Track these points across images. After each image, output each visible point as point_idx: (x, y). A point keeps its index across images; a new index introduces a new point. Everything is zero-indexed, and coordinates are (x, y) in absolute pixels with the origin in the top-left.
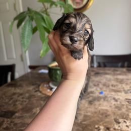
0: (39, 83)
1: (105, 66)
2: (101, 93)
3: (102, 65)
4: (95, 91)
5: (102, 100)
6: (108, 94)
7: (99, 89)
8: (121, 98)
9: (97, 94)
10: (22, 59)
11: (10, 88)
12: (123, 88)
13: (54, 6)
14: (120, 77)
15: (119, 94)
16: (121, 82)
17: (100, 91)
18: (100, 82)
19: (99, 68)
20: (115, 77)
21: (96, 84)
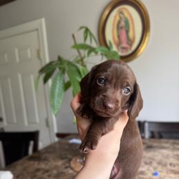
0: (69, 156)
1: (161, 137)
2: (155, 174)
3: (157, 135)
4: (147, 171)
6: (165, 176)
7: (151, 169)
9: (149, 175)
10: (48, 124)
13: (93, 54)
17: (154, 172)
18: (154, 160)
19: (152, 140)
20: (176, 153)
21: (148, 162)
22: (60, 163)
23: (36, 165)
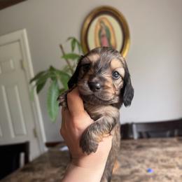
0: (64, 164)
1: (149, 137)
2: (149, 171)
3: (144, 135)
4: (140, 169)
5: (151, 179)
6: (158, 172)
7: (145, 166)
8: (175, 175)
9: (143, 172)
10: (36, 134)
11: (26, 174)
12: (177, 163)
14: (171, 149)
15: (172, 170)
16: (173, 155)
17: (147, 169)
18: (146, 158)
19: (141, 140)
20: (164, 150)
21: (140, 160)
22: (55, 171)
23: (31, 175)
